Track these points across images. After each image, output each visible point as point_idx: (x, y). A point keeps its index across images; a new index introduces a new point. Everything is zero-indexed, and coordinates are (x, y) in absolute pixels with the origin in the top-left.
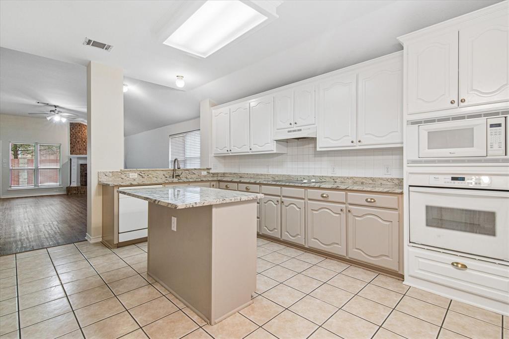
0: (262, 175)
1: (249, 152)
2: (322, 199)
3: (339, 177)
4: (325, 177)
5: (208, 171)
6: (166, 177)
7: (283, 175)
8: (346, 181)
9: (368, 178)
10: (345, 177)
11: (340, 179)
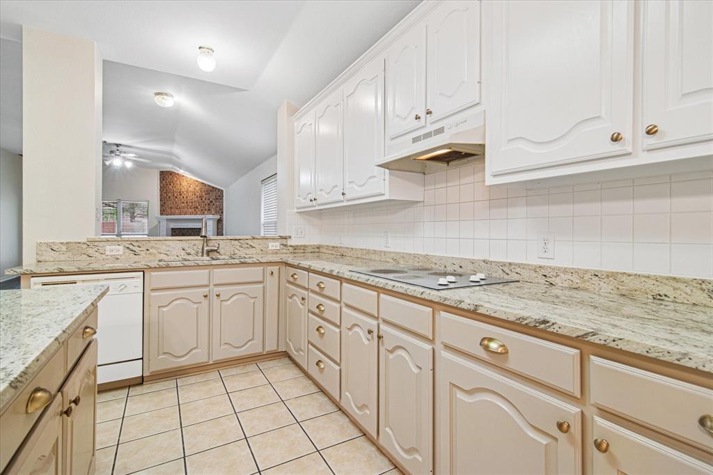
0: (375, 252)
1: (342, 201)
2: (482, 354)
3: (565, 271)
4: (519, 265)
5: (284, 242)
6: (189, 254)
7: (415, 256)
8: (587, 285)
9: (685, 282)
10: (586, 271)
11: (568, 276)
